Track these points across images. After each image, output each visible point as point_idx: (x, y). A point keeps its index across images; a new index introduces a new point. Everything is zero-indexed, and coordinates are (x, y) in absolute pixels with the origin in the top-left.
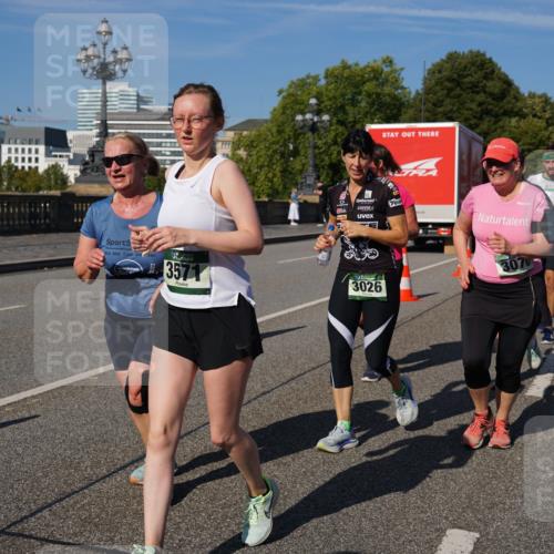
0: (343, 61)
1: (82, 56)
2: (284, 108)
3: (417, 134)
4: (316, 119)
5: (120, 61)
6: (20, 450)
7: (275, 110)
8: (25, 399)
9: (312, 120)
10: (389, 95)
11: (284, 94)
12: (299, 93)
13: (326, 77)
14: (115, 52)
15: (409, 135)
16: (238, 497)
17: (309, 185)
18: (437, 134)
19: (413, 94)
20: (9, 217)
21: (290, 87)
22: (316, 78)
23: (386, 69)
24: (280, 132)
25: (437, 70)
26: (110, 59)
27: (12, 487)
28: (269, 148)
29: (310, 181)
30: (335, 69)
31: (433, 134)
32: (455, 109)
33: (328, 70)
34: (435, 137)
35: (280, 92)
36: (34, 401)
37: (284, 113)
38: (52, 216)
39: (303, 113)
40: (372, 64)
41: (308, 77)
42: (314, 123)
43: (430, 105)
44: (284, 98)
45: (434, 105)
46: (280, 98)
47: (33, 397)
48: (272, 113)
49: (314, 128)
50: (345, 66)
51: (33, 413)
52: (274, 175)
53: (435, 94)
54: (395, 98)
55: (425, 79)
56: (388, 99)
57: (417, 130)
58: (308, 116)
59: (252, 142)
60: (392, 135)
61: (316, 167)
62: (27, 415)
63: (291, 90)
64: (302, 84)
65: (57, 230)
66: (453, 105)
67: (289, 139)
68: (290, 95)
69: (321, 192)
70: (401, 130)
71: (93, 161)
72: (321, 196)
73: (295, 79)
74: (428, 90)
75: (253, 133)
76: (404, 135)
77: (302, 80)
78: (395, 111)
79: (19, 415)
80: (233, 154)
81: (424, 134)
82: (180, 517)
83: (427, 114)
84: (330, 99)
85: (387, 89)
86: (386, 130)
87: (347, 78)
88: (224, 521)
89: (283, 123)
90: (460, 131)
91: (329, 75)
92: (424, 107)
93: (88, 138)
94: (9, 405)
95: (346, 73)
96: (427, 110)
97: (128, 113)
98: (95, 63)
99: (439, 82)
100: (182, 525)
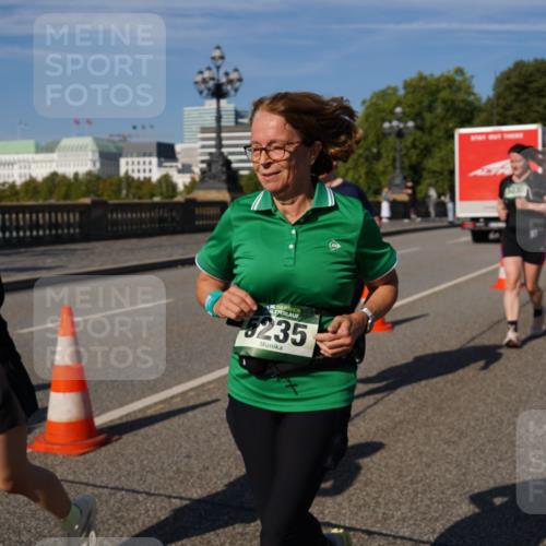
0: (419, 73)
1: (199, 78)
2: (368, 116)
4: (401, 126)
5: (230, 82)
6: (214, 430)
8: (203, 385)
9: (398, 126)
10: (463, 101)
11: (368, 104)
12: (381, 102)
13: (405, 88)
14: (227, 74)
15: (495, 138)
16: (421, 474)
17: (397, 186)
19: (484, 99)
20: (142, 221)
21: (372, 97)
22: (395, 89)
23: (459, 78)
25: (506, 77)
26: (223, 80)
27: (219, 464)
29: (398, 181)
30: (412, 80)
31: (517, 136)
32: (523, 112)
33: (406, 81)
34: (519, 139)
35: (364, 102)
36: (212, 386)
37: (367, 121)
38: (178, 219)
40: (446, 74)
41: (389, 88)
42: (400, 130)
43: (500, 110)
44: (367, 108)
45: (504, 108)
46: (363, 108)
47: (209, 383)
49: (400, 134)
50: (422, 78)
51: (214, 397)
52: (360, 177)
53: (505, 98)
54: (470, 104)
55: (494, 90)
56: (462, 105)
57: (502, 133)
58: (395, 123)
60: (480, 138)
61: (402, 169)
62: (209, 399)
63: (374, 100)
64: (384, 95)
65: (183, 232)
66: (521, 109)
67: (373, 144)
68: (373, 104)
69: (410, 191)
70: (487, 134)
71: (210, 170)
73: (377, 91)
74: (498, 96)
76: (491, 137)
77: (383, 91)
78: (469, 116)
79: (203, 399)
81: (509, 136)
82: (376, 492)
83: (499, 117)
84: (409, 107)
85: (461, 96)
86: (474, 134)
87: (424, 88)
88: (416, 496)
90: (544, 133)
91: (407, 85)
92: (495, 111)
93: (193, 150)
94: (192, 390)
95: (422, 84)
96: (499, 114)
97: (227, 127)
98: (211, 84)
99: (508, 88)
100: (380, 500)
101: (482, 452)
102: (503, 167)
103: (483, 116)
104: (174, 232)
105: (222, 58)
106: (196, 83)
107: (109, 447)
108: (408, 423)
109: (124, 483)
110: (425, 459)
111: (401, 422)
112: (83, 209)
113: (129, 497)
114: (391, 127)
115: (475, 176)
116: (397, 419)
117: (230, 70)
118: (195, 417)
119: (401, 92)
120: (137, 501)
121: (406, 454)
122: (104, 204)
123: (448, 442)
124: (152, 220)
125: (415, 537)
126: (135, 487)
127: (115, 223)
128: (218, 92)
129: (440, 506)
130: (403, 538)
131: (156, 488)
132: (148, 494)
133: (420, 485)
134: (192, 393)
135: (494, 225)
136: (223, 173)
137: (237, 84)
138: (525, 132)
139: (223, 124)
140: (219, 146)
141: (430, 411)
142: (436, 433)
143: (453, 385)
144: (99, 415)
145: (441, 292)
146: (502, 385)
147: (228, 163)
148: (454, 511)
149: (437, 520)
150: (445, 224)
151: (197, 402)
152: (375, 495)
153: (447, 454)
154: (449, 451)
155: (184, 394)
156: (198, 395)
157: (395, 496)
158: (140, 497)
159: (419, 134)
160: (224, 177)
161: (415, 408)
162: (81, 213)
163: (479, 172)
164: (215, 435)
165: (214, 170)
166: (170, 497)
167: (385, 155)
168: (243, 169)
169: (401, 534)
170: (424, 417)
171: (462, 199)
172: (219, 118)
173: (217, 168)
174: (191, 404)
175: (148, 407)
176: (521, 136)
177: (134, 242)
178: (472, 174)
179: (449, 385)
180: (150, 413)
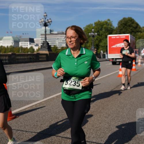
1: (40, 21)
4: (94, 34)
5: (49, 22)
6: (44, 114)
8: (41, 102)
9: (93, 34)
10: (110, 28)
12: (88, 28)
14: (48, 20)
16: (99, 126)
17: (93, 50)
19: (115, 27)
20: (25, 59)
21: (86, 27)
22: (92, 25)
23: (109, 22)
25: (121, 22)
26: (47, 22)
27: (45, 123)
29: (93, 49)
36: (43, 103)
40: (105, 21)
41: (90, 24)
44: (85, 29)
45: (121, 30)
47: (43, 102)
49: (93, 36)
51: (44, 106)
53: (121, 27)
54: (111, 28)
55: (118, 24)
56: (109, 29)
57: (120, 36)
58: (92, 33)
61: (94, 45)
62: (43, 106)
63: (87, 27)
64: (89, 26)
65: (36, 62)
66: (125, 30)
69: (96, 51)
70: (116, 36)
71: (43, 45)
72: (96, 52)
73: (87, 25)
74: (119, 27)
76: (117, 37)
84: (96, 29)
85: (109, 26)
86: (113, 36)
88: (97, 131)
90: (130, 36)
91: (95, 23)
92: (118, 31)
93: (39, 40)
94: (38, 104)
95: (99, 23)
96: (119, 31)
97: (48, 34)
98: (43, 22)
99: (121, 24)
100: (88, 132)
101: (114, 120)
102: (120, 45)
103: (115, 32)
104: (34, 62)
105: (46, 16)
106: (40, 22)
107: (16, 119)
108: (95, 112)
109: (20, 128)
110: (99, 122)
111: (93, 112)
112: (9, 56)
113: (21, 132)
114: (91, 35)
115: (113, 48)
116: (92, 111)
117: (49, 19)
118: (39, 111)
119: (94, 25)
120: (23, 133)
121: (95, 120)
122: (15, 54)
123: (105, 117)
124: (28, 59)
125: (97, 142)
126: (23, 129)
127: (18, 59)
128: (46, 25)
129: (103, 134)
130: (93, 142)
131: (28, 130)
132: (26, 131)
133: (98, 128)
134: (38, 105)
135: (118, 60)
136: (47, 46)
137: (51, 23)
138: (126, 36)
139: (47, 33)
140: (46, 39)
141: (101, 109)
142: (102, 115)
143: (107, 102)
144: (13, 110)
145: (104, 78)
146: (119, 102)
147: (48, 44)
148: (107, 135)
149: (102, 137)
150: (105, 60)
151: (39, 107)
152: (86, 131)
153: (105, 120)
154: (106, 119)
155: (36, 105)
156: (40, 105)
157: (91, 131)
158: (24, 132)
159: (98, 36)
160: (47, 47)
161: (97, 108)
162: (9, 57)
163: (114, 46)
164: (44, 116)
165: (44, 45)
166: (32, 132)
167: (89, 42)
168: (52, 45)
169: (93, 141)
170: (99, 111)
171: (109, 53)
172: (46, 32)
173: (45, 45)
174: (38, 107)
175: (26, 108)
176: (124, 37)
177: (23, 64)
178: (112, 47)
179: (106, 102)
180: (27, 110)
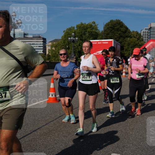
0: (81, 23)
2: (65, 36)
3: (102, 43)
5: (18, 23)
7: (62, 36)
10: (94, 32)
11: (65, 32)
12: (69, 32)
13: (77, 27)
14: (17, 21)
15: (100, 43)
18: (108, 43)
19: (101, 32)
21: (67, 30)
22: (74, 28)
23: (93, 25)
24: (64, 43)
25: (107, 25)
26: (16, 23)
28: (61, 47)
29: (73, 56)
30: (79, 25)
31: (106, 43)
32: (112, 35)
33: (77, 25)
34: (107, 44)
35: (64, 31)
37: (65, 37)
39: (70, 37)
41: (72, 27)
42: (74, 40)
43: (106, 35)
44: (65, 33)
45: (107, 34)
46: (64, 33)
48: (62, 37)
50: (82, 24)
54: (96, 33)
55: (104, 27)
56: (94, 33)
58: (72, 38)
59: (56, 46)
60: (95, 43)
63: (67, 31)
66: (112, 34)
67: (67, 44)
68: (67, 32)
70: (97, 42)
73: (68, 28)
74: (105, 30)
75: (57, 43)
77: (70, 28)
78: (96, 36)
80: (51, 49)
81: (104, 43)
83: (105, 37)
84: (78, 33)
85: (94, 30)
87: (83, 27)
89: (65, 40)
90: (114, 42)
91: (77, 26)
99: (108, 28)
103: (100, 37)
105: (15, 15)
159: (81, 41)
167: (70, 48)
